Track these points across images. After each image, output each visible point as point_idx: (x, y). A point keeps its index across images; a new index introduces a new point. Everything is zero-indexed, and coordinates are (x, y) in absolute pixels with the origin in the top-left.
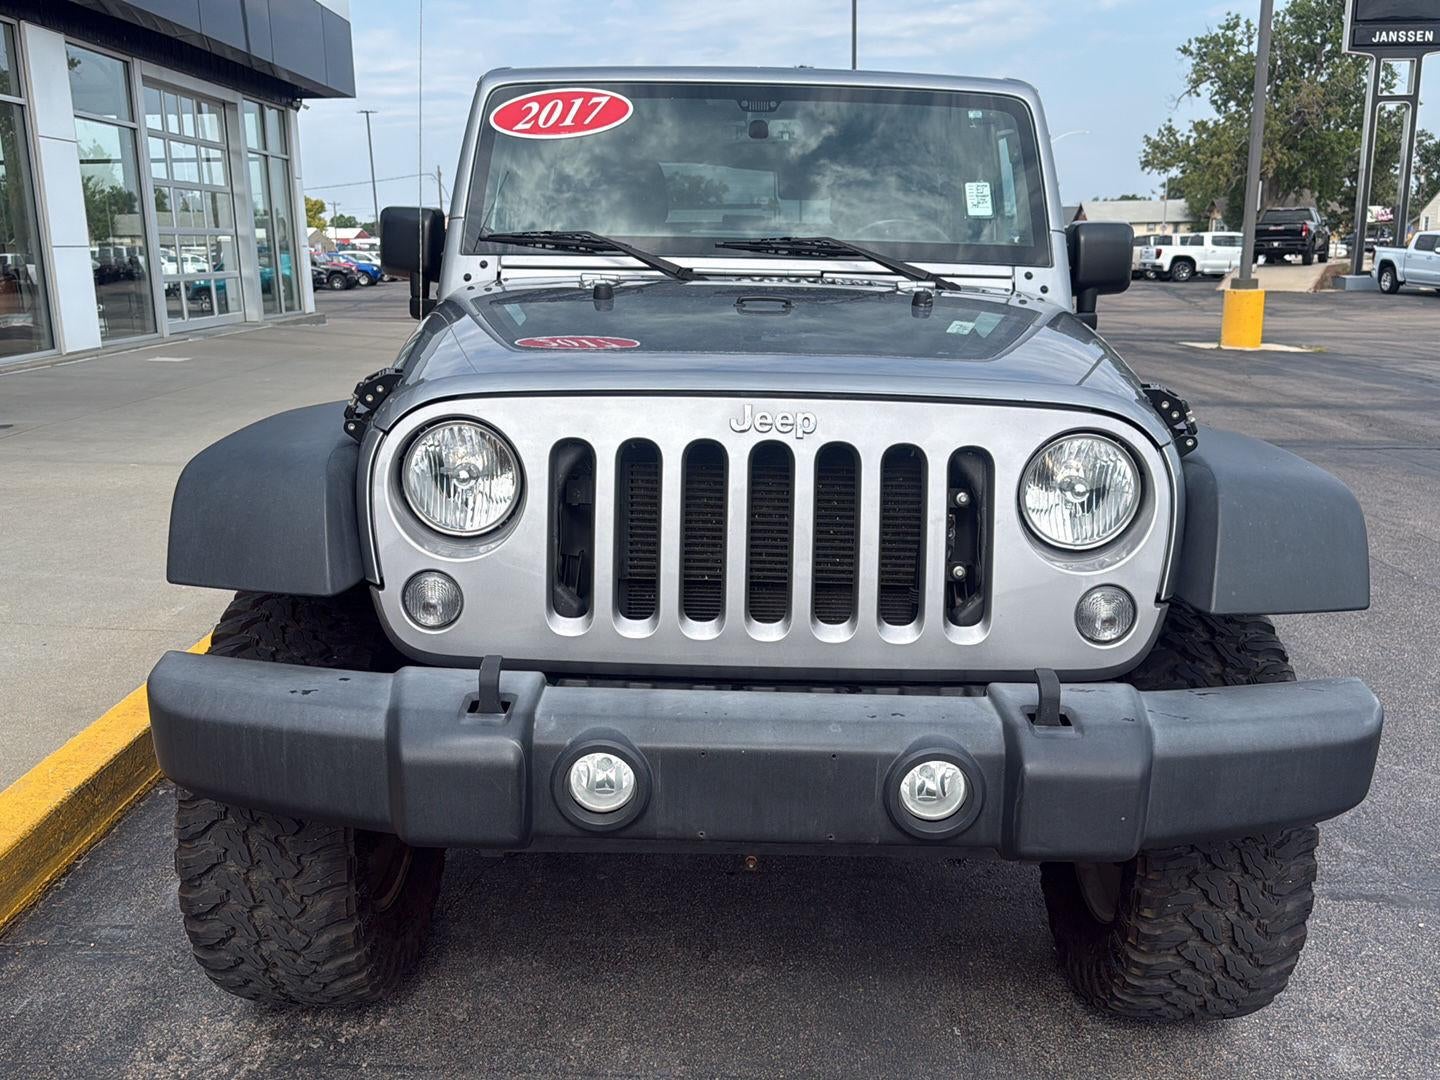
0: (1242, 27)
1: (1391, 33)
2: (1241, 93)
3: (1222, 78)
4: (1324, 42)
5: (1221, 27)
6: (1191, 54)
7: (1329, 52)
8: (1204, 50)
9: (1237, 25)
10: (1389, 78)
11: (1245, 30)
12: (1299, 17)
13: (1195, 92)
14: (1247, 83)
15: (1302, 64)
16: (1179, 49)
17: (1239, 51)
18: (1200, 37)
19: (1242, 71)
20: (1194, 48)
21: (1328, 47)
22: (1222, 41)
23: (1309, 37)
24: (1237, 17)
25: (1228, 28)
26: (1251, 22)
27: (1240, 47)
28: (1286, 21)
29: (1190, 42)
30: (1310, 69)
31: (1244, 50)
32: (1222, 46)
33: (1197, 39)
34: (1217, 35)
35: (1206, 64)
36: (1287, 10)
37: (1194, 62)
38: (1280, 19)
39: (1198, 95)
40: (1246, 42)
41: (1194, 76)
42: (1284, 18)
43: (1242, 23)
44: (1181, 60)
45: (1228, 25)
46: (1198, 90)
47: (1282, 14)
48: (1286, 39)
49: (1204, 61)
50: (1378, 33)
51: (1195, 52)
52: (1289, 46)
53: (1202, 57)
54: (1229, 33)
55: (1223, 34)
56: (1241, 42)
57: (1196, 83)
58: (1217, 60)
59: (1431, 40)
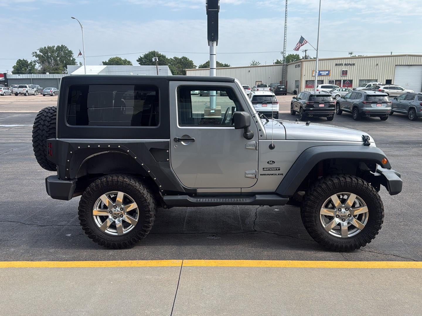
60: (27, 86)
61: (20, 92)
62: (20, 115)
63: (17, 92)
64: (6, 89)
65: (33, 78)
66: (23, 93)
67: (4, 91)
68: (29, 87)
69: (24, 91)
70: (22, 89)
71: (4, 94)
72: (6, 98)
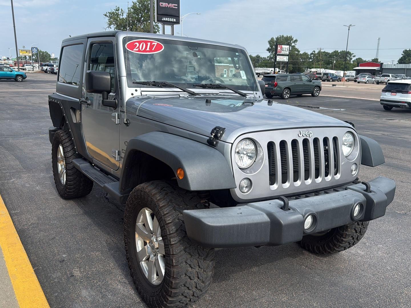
0: (120, 11)
1: (166, 18)
2: (122, 29)
3: (117, 24)
4: (142, 17)
5: (115, 10)
6: (107, 16)
7: (143, 20)
8: (111, 16)
9: (119, 10)
10: (158, 28)
11: (121, 11)
12: (135, 10)
13: (110, 27)
14: (123, 26)
15: (137, 22)
16: (104, 15)
17: (120, 17)
18: (109, 12)
19: (122, 23)
20: (108, 15)
21: (142, 19)
22: (115, 14)
23: (138, 16)
24: (119, 8)
25: (116, 10)
26: (122, 9)
27: (120, 16)
28: (131, 10)
29: (107, 13)
30: (139, 24)
31: (121, 17)
32: (116, 15)
33: (108, 12)
34: (114, 12)
35: (112, 20)
36: (131, 7)
37: (109, 19)
38: (130, 10)
39: (111, 28)
40: (122, 15)
41: (109, 23)
42: (131, 9)
43: (120, 9)
44: (105, 18)
45: (117, 9)
46: (111, 27)
47: (130, 8)
48: (132, 15)
49: (111, 19)
50: (163, 18)
51: (108, 16)
52: (133, 17)
53: (111, 17)
54: (117, 12)
55: (115, 12)
56: (120, 15)
57: (110, 25)
58: (115, 19)
59: (175, 21)
60: (390, 75)
61: (381, 81)
62: (339, 100)
63: (378, 81)
64: (370, 78)
65: (408, 68)
66: (384, 82)
67: (367, 79)
68: (392, 76)
69: (385, 80)
70: (384, 78)
71: (367, 82)
72: (368, 85)
